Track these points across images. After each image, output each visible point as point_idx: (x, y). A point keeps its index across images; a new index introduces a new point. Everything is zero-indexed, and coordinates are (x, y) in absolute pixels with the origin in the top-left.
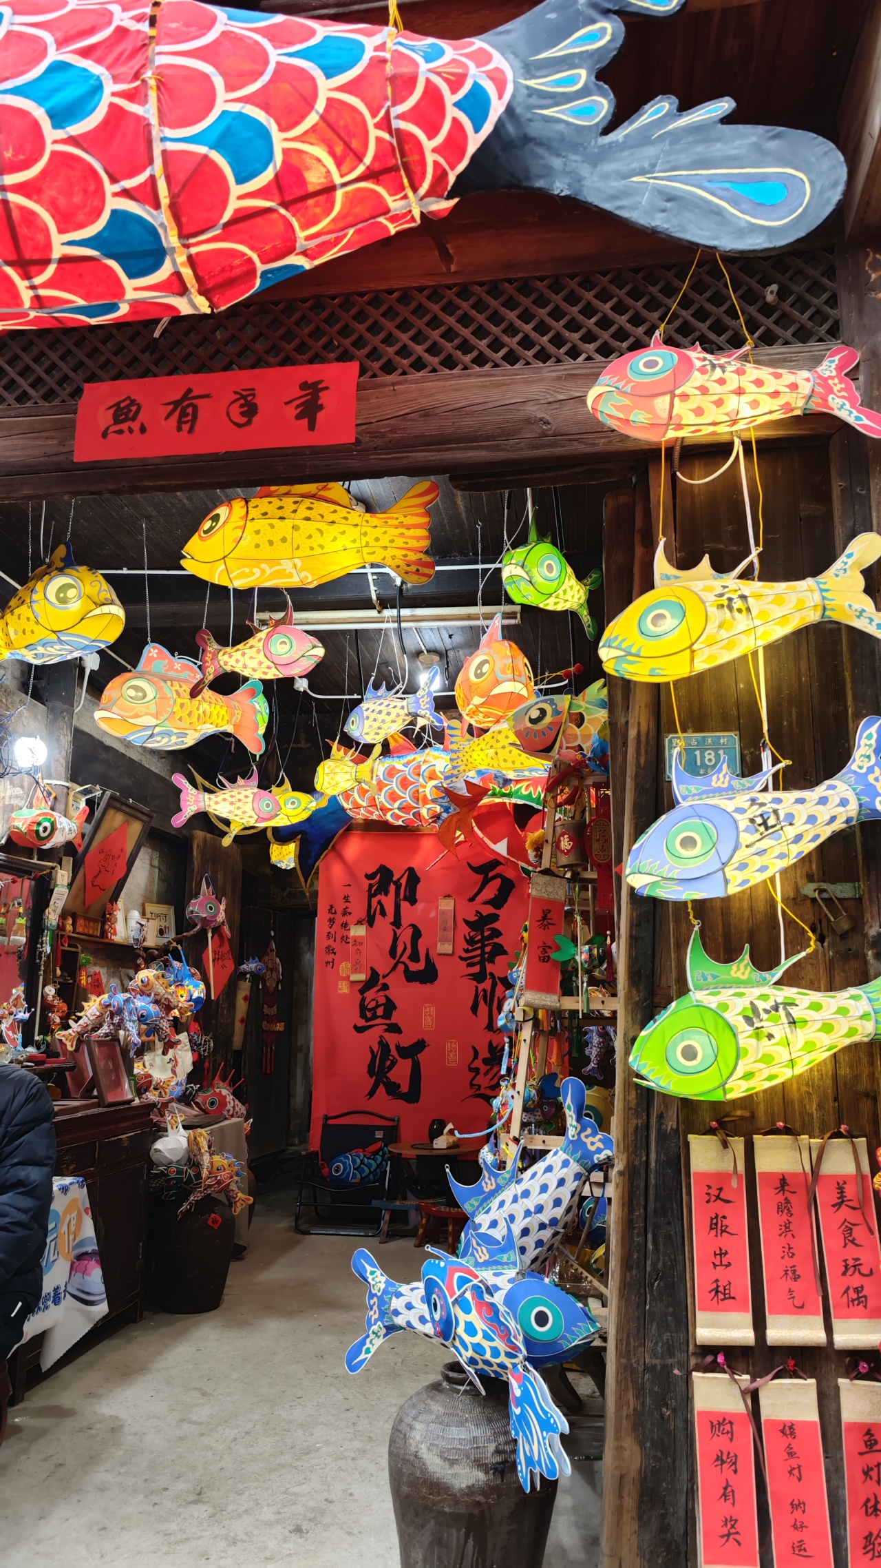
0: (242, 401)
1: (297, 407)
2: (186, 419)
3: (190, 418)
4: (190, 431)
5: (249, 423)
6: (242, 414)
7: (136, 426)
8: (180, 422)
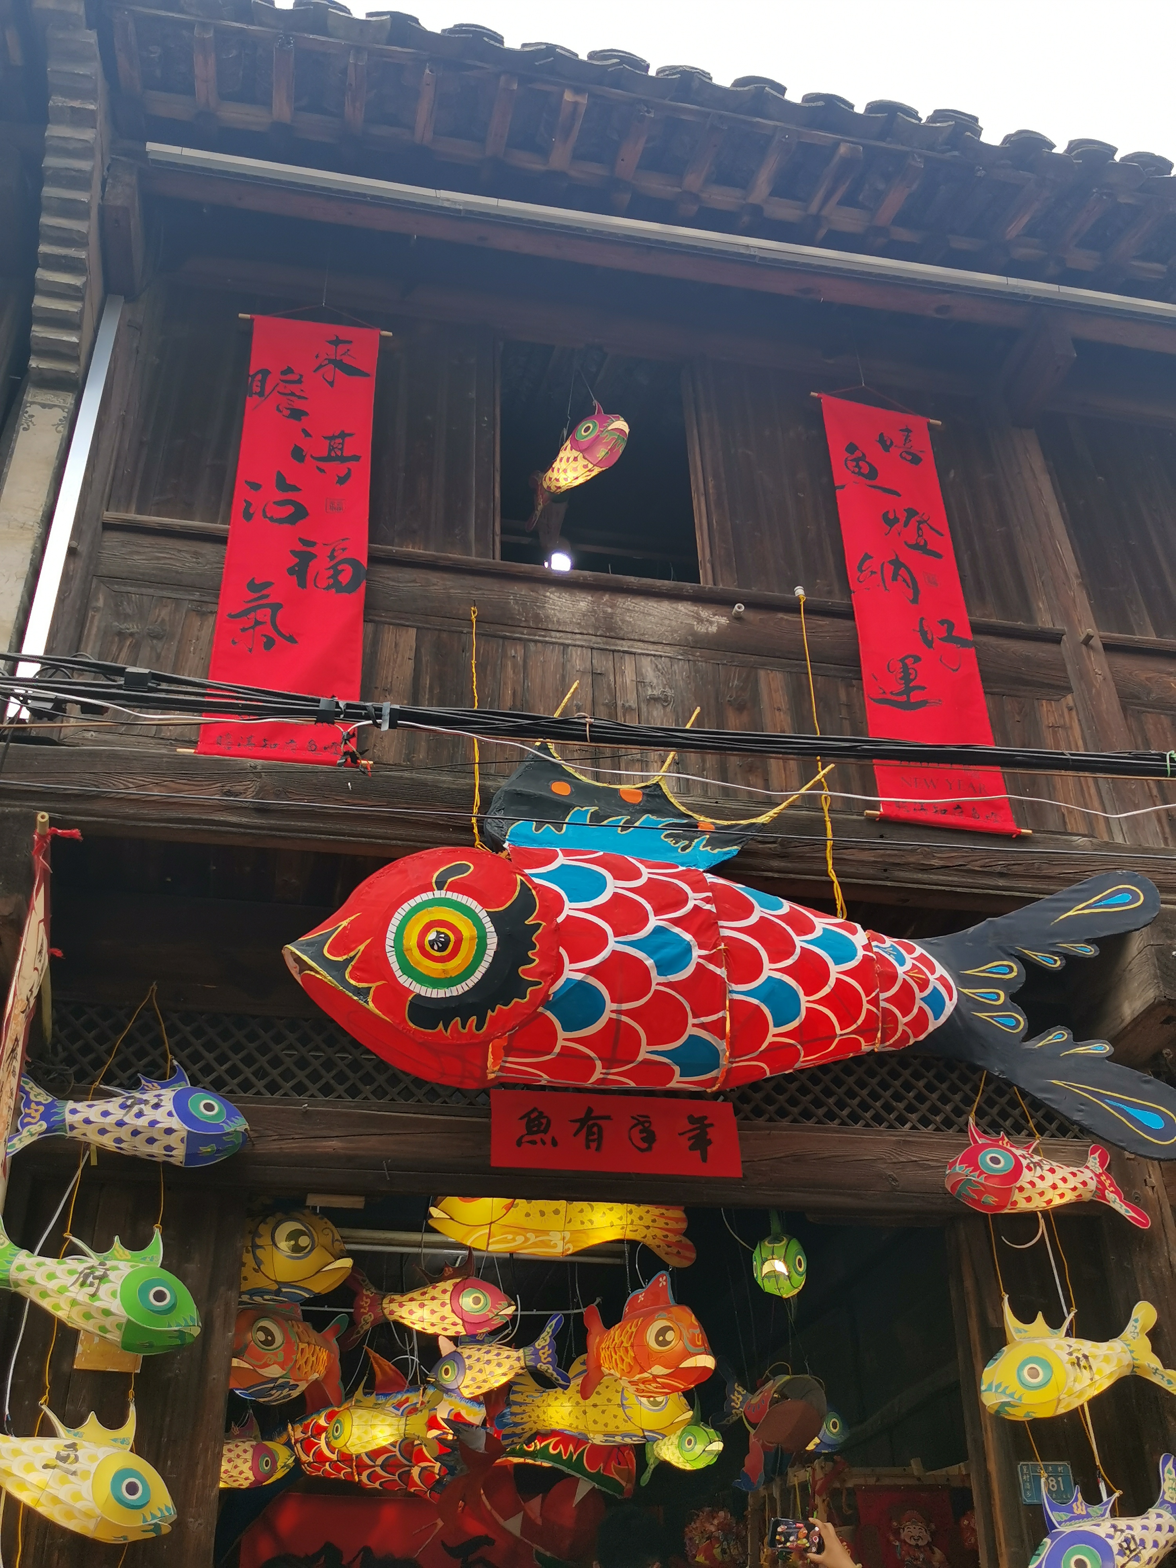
0: (641, 1127)
1: (689, 1139)
2: (592, 1138)
3: (596, 1136)
4: (598, 1148)
5: (649, 1148)
6: (643, 1139)
7: (548, 1138)
8: (588, 1141)
